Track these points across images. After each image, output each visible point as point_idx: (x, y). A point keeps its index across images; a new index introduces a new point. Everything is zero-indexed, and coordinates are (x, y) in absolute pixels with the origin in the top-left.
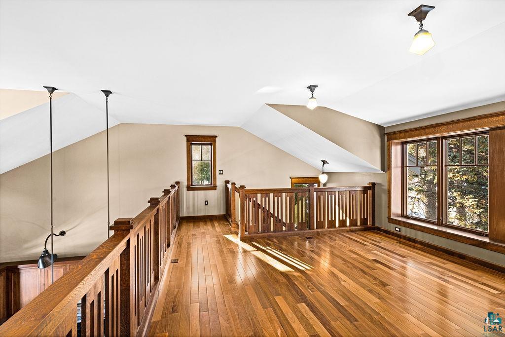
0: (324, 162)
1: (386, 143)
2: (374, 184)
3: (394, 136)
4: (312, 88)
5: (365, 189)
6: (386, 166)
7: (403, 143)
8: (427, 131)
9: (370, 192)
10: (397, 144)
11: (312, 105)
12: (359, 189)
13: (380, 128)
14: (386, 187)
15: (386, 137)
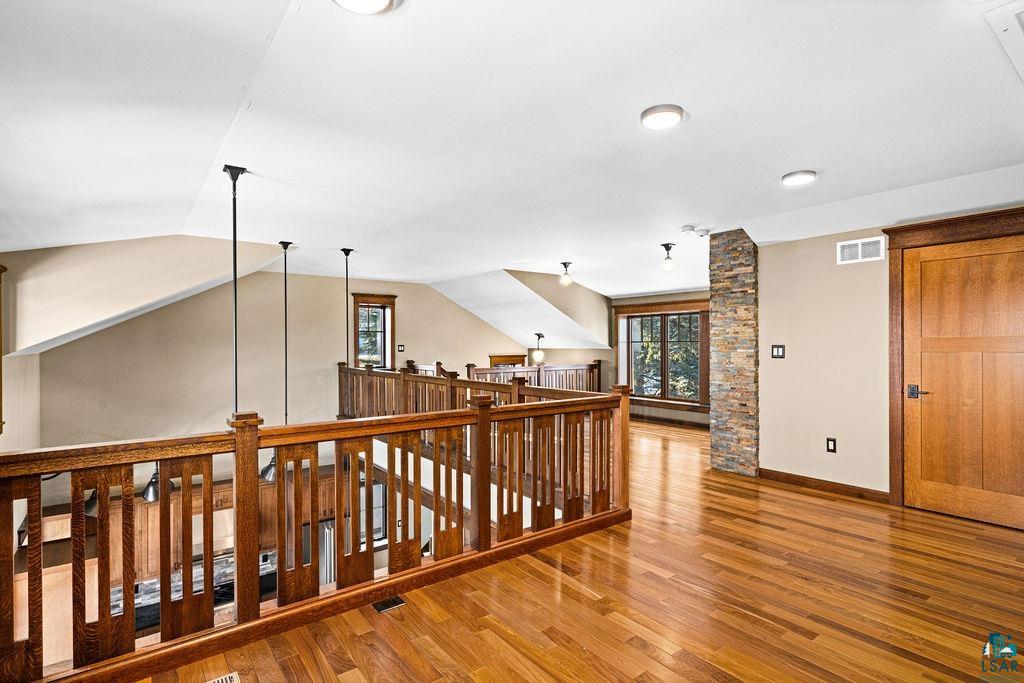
0: (540, 336)
1: (613, 317)
2: (599, 362)
3: (622, 310)
4: (565, 265)
5: (591, 368)
6: (613, 340)
7: (629, 318)
8: (653, 307)
9: (596, 371)
10: (624, 317)
11: (565, 281)
12: (585, 367)
13: (608, 300)
14: (614, 365)
15: (613, 311)
